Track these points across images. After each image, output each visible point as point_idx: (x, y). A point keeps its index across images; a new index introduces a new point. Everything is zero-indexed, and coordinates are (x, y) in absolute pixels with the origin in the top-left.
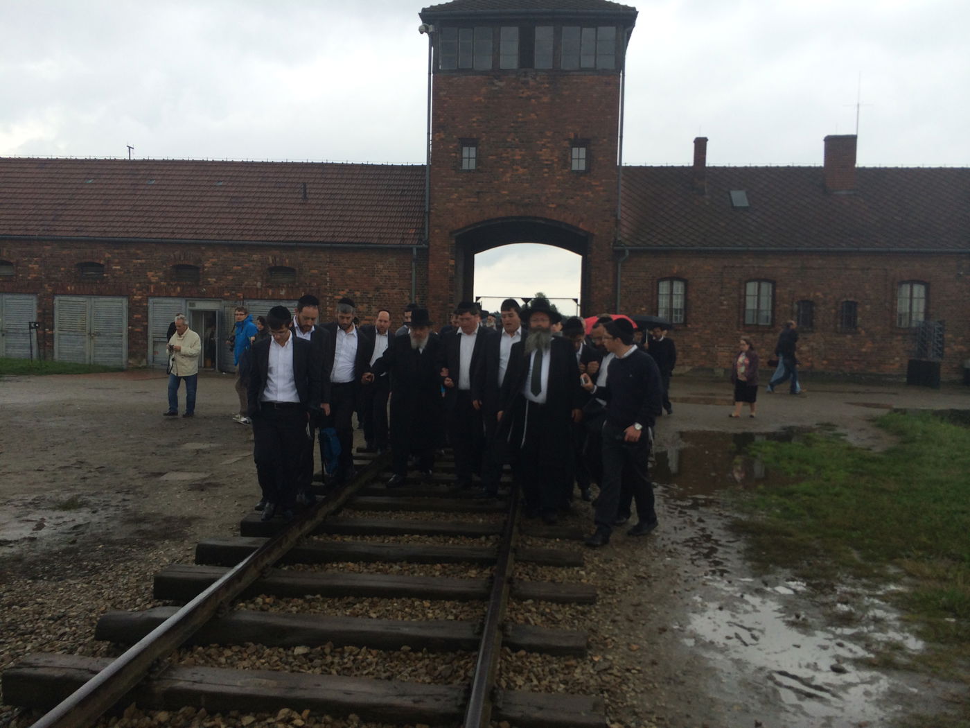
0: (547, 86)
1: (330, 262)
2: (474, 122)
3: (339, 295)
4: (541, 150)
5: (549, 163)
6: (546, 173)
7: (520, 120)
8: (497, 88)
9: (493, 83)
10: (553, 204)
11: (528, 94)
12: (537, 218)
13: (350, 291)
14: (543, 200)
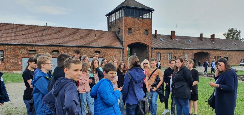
1: (107, 50)
2: (131, 26)
4: (141, 31)
5: (142, 33)
6: (142, 35)
7: (138, 26)
8: (134, 20)
10: (143, 40)
11: (139, 21)
12: (140, 43)
13: (110, 56)
14: (141, 39)
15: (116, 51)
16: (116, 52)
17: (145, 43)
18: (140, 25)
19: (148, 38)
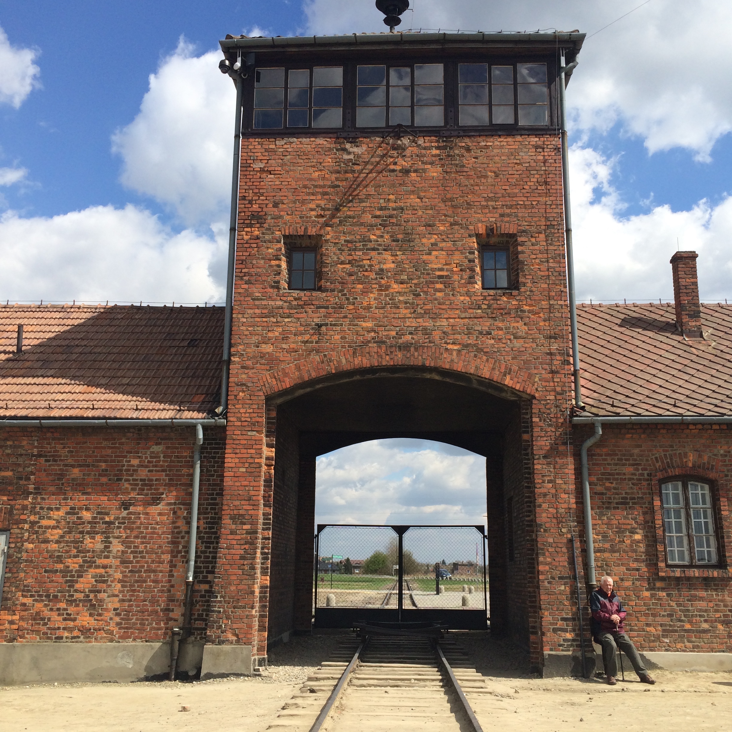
0: (438, 152)
1: (40, 456)
2: (312, 210)
3: (49, 518)
4: (430, 254)
5: (444, 273)
6: (440, 290)
7: (392, 205)
8: (351, 157)
9: (345, 150)
10: (454, 343)
11: (402, 163)
12: (423, 369)
13: (73, 511)
14: (437, 335)
15: (135, 462)
16: (143, 473)
17: (486, 373)
18: (414, 200)
19: (519, 313)
